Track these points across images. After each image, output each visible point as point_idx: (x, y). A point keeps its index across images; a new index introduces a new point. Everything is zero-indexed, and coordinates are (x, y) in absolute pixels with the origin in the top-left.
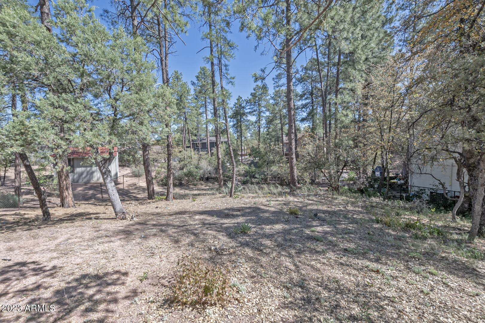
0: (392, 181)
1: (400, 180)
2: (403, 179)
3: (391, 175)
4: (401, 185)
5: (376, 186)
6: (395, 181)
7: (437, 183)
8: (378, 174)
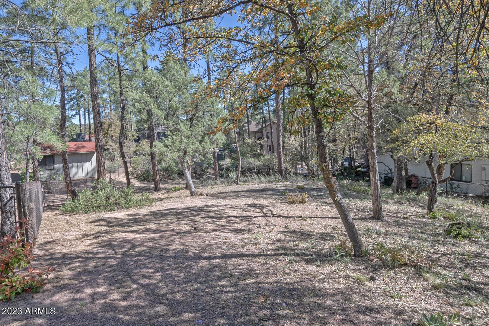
0: (358, 169)
1: (364, 168)
2: (366, 168)
3: (357, 164)
4: (365, 172)
5: (345, 174)
6: (360, 169)
7: (387, 169)
8: (346, 164)
